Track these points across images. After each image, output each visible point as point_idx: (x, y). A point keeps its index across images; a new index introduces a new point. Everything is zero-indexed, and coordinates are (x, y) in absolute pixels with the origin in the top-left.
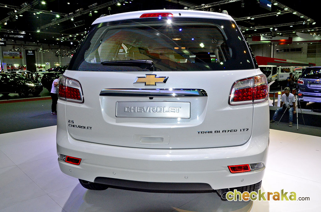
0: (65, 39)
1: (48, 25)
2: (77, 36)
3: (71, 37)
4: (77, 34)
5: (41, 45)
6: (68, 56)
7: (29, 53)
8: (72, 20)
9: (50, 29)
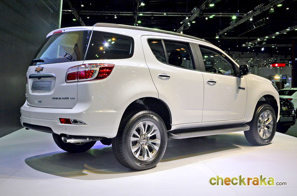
0: (252, 44)
1: (226, 30)
2: (267, 39)
3: (260, 42)
4: (267, 37)
5: (233, 53)
6: (265, 66)
7: (207, 64)
8: (251, 20)
9: (229, 34)
